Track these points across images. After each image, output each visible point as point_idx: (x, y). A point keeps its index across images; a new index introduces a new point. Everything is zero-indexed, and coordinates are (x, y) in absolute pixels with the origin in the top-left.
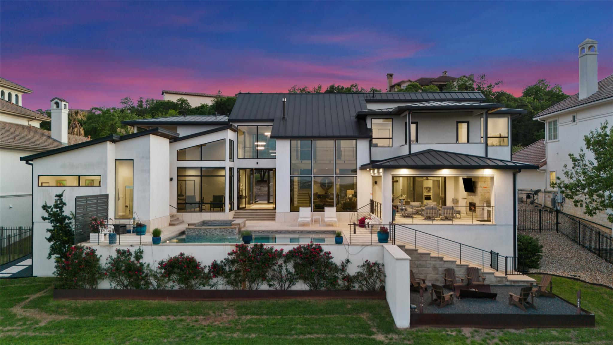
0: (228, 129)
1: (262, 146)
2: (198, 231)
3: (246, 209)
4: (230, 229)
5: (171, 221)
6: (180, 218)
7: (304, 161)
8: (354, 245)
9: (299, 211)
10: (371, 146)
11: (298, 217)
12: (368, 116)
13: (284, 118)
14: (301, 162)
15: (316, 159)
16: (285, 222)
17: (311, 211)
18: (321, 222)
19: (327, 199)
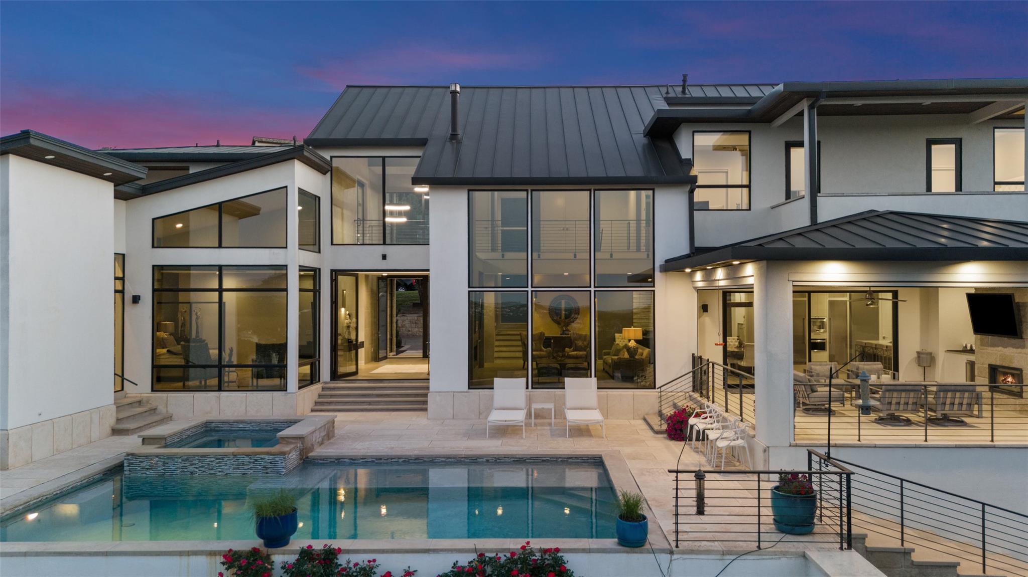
0: (293, 158)
1: (400, 214)
2: (165, 464)
3: (359, 377)
4: (267, 457)
5: (119, 420)
6: (162, 408)
7: (509, 255)
8: (691, 552)
9: (493, 388)
10: (692, 207)
11: (489, 408)
12: (682, 125)
13: (454, 136)
14: (503, 256)
15: (539, 251)
16: (453, 418)
17: (527, 388)
18: (555, 418)
19: (567, 349)
